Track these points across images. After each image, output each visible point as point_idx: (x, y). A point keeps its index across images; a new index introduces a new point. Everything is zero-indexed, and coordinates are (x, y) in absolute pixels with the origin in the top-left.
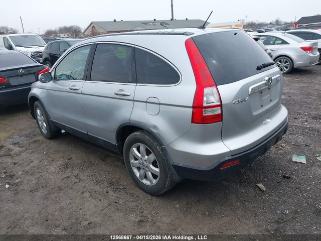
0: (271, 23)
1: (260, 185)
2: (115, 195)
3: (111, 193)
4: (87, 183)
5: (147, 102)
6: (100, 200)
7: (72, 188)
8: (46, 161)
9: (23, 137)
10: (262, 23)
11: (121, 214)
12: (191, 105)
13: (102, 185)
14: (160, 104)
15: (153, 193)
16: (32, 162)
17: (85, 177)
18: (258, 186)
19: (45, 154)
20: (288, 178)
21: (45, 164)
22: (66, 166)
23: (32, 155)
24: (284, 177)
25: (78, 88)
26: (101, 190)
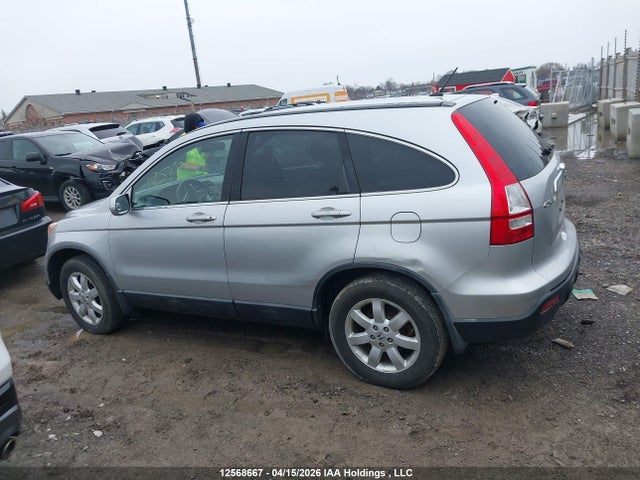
0: (378, 88)
1: (558, 340)
2: (334, 403)
3: (324, 401)
4: (262, 395)
5: (391, 222)
6: (313, 416)
7: (237, 410)
8: (141, 374)
9: (40, 341)
10: (363, 88)
11: (371, 430)
12: (489, 216)
13: (295, 393)
14: (421, 222)
15: (403, 384)
16: (106, 381)
17: (250, 386)
18: (557, 343)
19: (127, 362)
20: (591, 323)
21: (143, 379)
22: (195, 375)
23: (94, 369)
24: (584, 323)
25: (213, 218)
26: (299, 401)
